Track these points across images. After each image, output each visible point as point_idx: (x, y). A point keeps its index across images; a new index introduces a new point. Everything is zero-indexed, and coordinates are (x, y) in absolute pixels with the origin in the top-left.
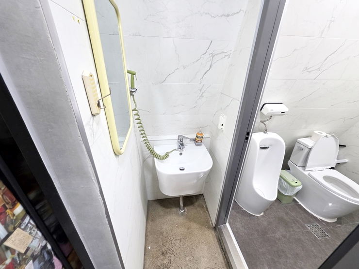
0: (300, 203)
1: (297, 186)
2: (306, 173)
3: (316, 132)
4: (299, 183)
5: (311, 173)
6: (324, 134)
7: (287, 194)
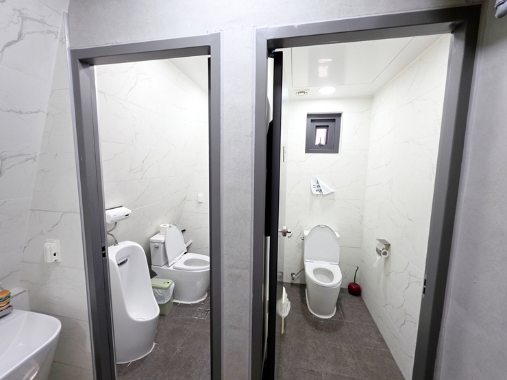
0: (180, 302)
1: (170, 286)
2: (171, 268)
3: (162, 226)
4: (170, 281)
5: (174, 265)
6: (168, 225)
7: (166, 302)
